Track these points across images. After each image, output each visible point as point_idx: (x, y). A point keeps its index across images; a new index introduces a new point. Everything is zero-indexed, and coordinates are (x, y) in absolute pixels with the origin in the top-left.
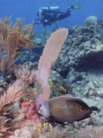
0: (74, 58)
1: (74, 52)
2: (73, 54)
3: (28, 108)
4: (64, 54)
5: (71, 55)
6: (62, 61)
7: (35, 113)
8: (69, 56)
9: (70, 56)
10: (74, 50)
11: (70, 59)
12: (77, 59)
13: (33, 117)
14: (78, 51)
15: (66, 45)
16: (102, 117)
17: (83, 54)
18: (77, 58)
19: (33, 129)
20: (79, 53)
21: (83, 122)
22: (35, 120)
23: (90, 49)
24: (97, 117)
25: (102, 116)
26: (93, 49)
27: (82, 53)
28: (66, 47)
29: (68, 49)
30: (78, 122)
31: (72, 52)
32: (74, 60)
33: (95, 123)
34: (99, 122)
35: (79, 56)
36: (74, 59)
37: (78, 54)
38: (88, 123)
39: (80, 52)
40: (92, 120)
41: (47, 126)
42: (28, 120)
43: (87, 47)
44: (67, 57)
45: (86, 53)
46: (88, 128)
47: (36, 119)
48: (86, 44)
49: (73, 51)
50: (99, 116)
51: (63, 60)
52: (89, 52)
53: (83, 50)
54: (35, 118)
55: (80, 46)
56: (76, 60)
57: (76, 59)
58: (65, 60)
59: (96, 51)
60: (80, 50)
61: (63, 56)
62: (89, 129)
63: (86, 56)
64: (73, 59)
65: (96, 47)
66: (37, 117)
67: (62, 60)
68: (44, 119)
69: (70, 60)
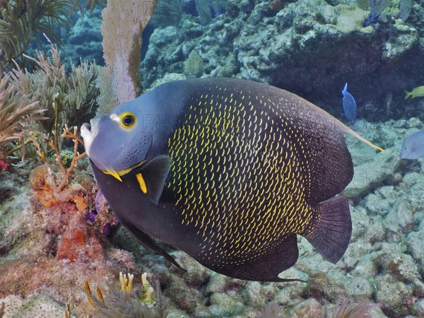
0: (256, 58)
1: (258, 39)
2: (254, 45)
3: (66, 216)
4: (221, 46)
5: (247, 49)
6: (213, 72)
7: (89, 235)
8: (237, 53)
9: (241, 53)
10: (257, 32)
11: (242, 65)
12: (268, 64)
13: (81, 250)
14: (273, 32)
15: (230, 13)
16: (352, 272)
17: (289, 43)
18: (266, 57)
19: (74, 299)
20: (275, 40)
21: (281, 288)
22: (86, 262)
23: (317, 25)
24: (333, 272)
25: (353, 269)
26: (326, 23)
27: (285, 39)
28: (228, 21)
29: (234, 27)
30: (265, 287)
31: (250, 40)
32: (255, 68)
33: (328, 291)
34: (342, 290)
35: (276, 52)
36: (258, 62)
37: (273, 44)
38: (301, 291)
39: (276, 37)
40: (318, 280)
41: (130, 285)
42: (59, 259)
43: (305, 15)
44: (231, 57)
45: (300, 38)
46: (302, 307)
47: (90, 257)
48: (303, 5)
49: (253, 33)
50: (343, 269)
51: (218, 67)
52: (312, 34)
53: (289, 31)
54: (87, 253)
55: (279, 17)
56: (263, 67)
57: (263, 64)
58: (223, 68)
59: (338, 31)
60: (279, 31)
61: (218, 52)
62: (306, 312)
63: (299, 49)
64: (251, 61)
65: (339, 19)
66: (95, 252)
67: (213, 68)
68: (127, 262)
69: (242, 69)
